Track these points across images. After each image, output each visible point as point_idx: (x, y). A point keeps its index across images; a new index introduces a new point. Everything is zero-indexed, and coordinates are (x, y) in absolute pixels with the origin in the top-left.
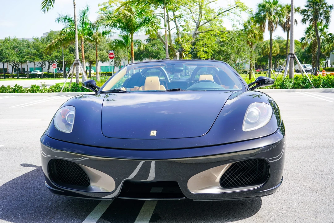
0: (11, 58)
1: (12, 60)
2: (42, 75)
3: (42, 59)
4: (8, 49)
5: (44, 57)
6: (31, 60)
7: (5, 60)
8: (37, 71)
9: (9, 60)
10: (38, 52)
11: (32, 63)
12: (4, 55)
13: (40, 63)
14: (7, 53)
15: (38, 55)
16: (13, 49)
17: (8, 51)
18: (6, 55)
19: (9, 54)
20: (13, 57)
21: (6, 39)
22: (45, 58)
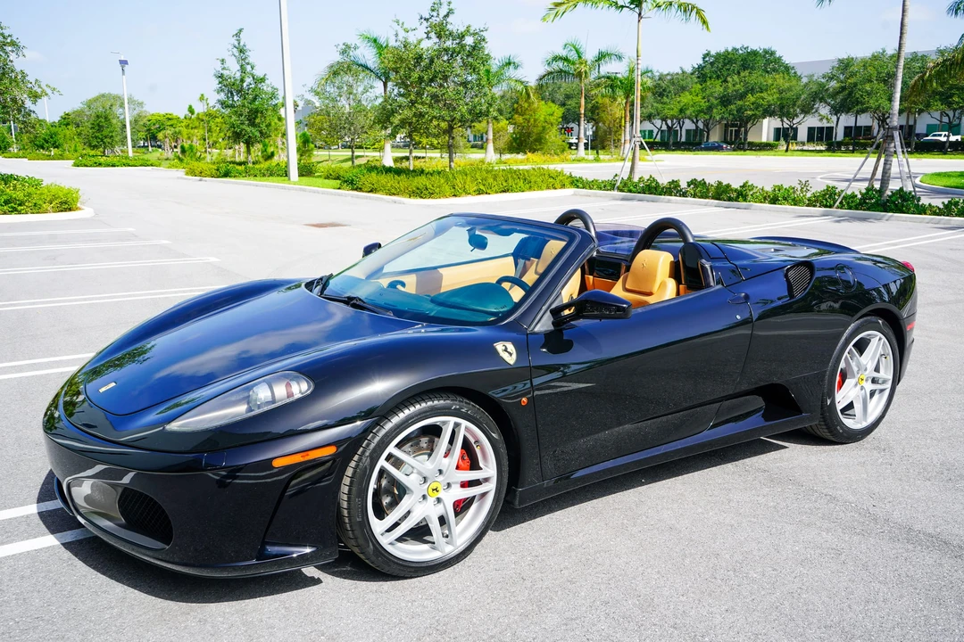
0: (872, 103)
1: (874, 106)
2: (948, 144)
3: (949, 105)
4: (872, 81)
5: (956, 99)
6: (921, 107)
7: (859, 107)
8: (943, 133)
9: (868, 108)
10: (942, 86)
11: (925, 115)
12: (858, 96)
13: (947, 115)
14: (867, 91)
15: (940, 94)
16: (885, 81)
17: (868, 87)
18: (862, 96)
19: (869, 94)
20: (877, 101)
21: (875, 58)
22: (958, 103)
